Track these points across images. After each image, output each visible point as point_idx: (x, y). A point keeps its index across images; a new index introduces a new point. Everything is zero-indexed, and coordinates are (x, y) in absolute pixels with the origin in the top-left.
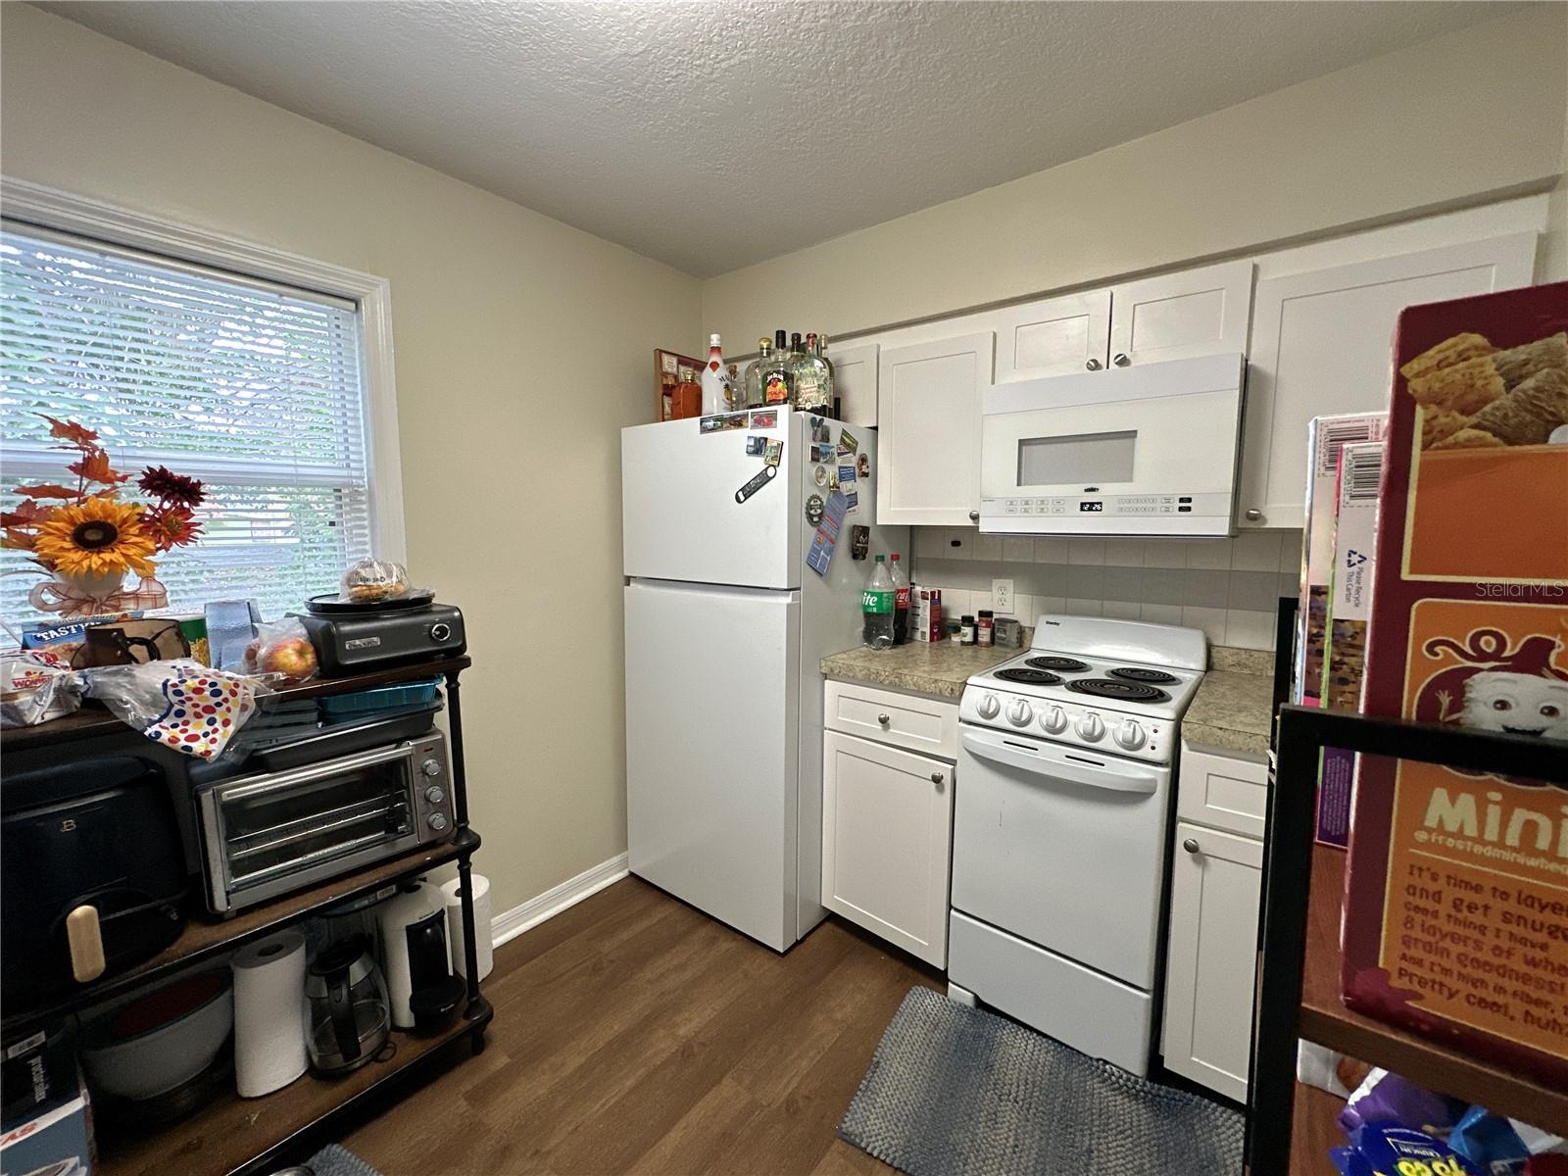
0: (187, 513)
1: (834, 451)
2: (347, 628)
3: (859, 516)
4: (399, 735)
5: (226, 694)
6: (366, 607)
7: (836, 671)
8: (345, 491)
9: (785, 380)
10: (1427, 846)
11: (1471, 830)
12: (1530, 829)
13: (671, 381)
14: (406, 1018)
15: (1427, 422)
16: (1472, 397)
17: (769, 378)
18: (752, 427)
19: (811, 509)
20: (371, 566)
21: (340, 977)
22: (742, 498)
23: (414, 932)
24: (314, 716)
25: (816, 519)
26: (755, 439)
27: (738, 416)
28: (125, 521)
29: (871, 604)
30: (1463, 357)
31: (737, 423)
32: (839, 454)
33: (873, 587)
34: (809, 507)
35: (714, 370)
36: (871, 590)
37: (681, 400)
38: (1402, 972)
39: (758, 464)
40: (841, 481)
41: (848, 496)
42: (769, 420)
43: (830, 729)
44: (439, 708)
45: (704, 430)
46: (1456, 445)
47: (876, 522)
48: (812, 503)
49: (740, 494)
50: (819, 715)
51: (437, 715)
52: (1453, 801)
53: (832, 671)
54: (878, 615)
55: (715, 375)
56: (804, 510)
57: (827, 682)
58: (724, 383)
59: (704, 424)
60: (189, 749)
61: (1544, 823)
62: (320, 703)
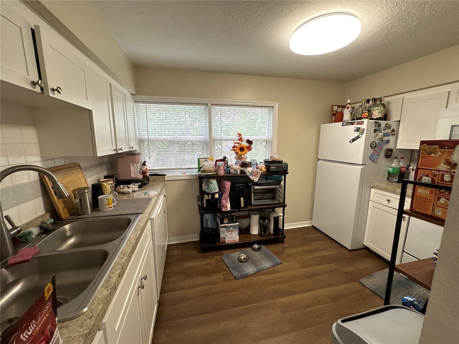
0: (251, 146)
1: (382, 129)
2: (271, 165)
3: (390, 146)
4: (276, 184)
5: (258, 173)
6: (274, 162)
7: (375, 186)
8: (268, 141)
9: (368, 112)
10: (418, 194)
11: (421, 192)
12: (426, 191)
13: (335, 112)
14: (272, 232)
15: (422, 152)
16: (426, 150)
17: (363, 112)
18: (356, 125)
19: (372, 145)
20: (275, 155)
21: (264, 221)
22: (351, 142)
23: (275, 218)
24: (265, 179)
25: (373, 147)
26: (357, 128)
27: (353, 122)
28: (245, 147)
29: (390, 170)
30: (425, 146)
31: (352, 124)
32: (384, 130)
33: (392, 166)
34: (371, 144)
35: (348, 109)
36: (391, 166)
37: (337, 117)
38: (415, 207)
39: (357, 134)
40: (383, 137)
41: (386, 141)
42: (362, 123)
43: (371, 201)
44: (282, 181)
45: (343, 125)
46: (424, 154)
47: (396, 147)
48: (373, 143)
49: (351, 141)
50: (368, 197)
51: (282, 182)
52: (420, 189)
53: (374, 186)
54: (392, 173)
55: (348, 110)
56: (370, 145)
57: (372, 189)
58: (350, 112)
59: (343, 124)
60: (253, 180)
61: (427, 191)
62: (266, 176)
